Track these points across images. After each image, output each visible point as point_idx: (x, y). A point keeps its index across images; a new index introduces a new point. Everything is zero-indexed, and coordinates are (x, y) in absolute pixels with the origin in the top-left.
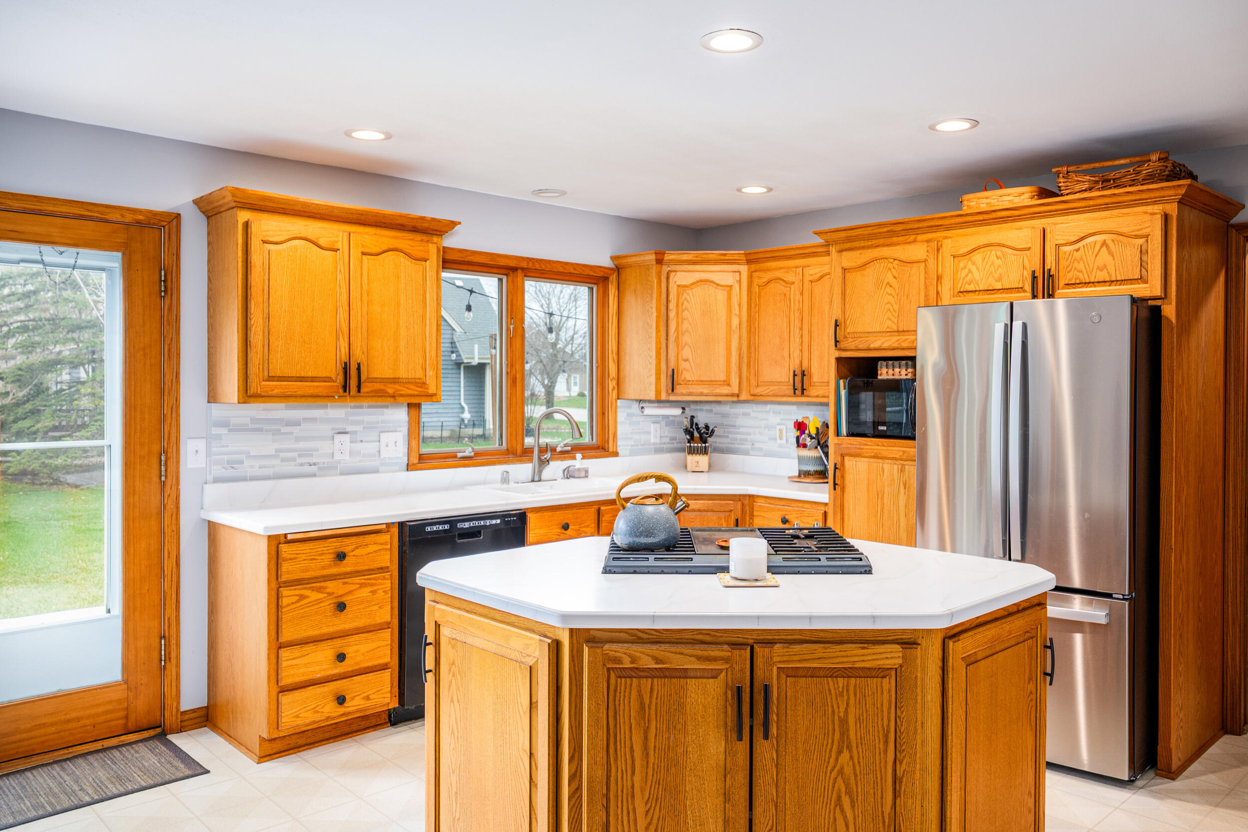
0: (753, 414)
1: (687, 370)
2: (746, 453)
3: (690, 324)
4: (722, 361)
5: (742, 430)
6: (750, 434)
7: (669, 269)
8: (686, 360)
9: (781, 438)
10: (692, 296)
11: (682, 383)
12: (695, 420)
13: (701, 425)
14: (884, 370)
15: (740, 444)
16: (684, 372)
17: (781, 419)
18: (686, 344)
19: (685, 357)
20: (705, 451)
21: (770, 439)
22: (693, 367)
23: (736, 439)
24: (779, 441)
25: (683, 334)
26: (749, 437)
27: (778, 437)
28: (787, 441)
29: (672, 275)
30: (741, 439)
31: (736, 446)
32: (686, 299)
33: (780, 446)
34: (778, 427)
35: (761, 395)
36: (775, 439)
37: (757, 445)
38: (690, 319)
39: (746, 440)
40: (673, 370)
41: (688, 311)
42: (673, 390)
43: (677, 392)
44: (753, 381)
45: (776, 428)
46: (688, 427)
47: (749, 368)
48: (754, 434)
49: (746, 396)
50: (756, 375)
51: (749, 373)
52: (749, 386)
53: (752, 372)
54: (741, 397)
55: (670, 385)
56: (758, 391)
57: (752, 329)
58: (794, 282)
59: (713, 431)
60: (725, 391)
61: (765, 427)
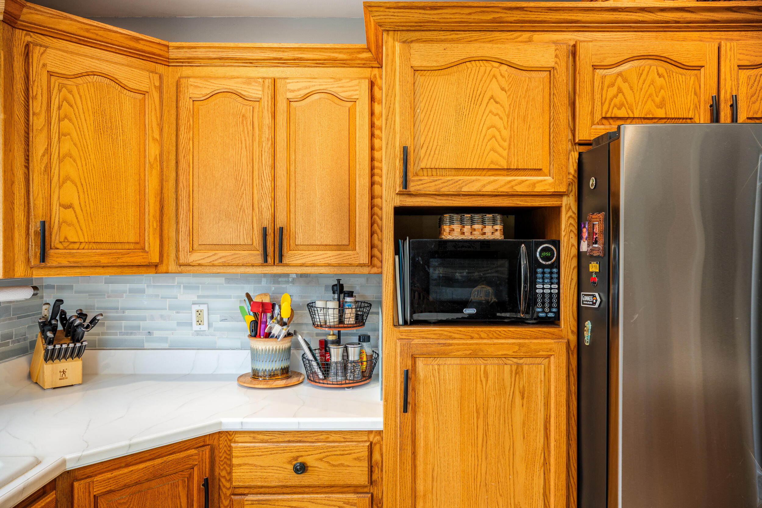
0: (150, 291)
1: (70, 225)
2: (140, 347)
3: (75, 144)
4: (132, 212)
5: (127, 313)
6: (144, 319)
7: (28, 39)
8: (69, 206)
9: (199, 322)
10: (77, 97)
11: (60, 246)
12: (62, 307)
13: (71, 313)
14: (457, 227)
15: (127, 334)
16: (64, 226)
17: (199, 297)
18: (67, 178)
19: (65, 200)
20: (77, 353)
21: (179, 324)
22: (81, 218)
24: (196, 327)
25: (61, 160)
26: (142, 323)
27: (194, 322)
28: (209, 325)
29: (36, 52)
31: (119, 337)
32: (65, 99)
33: (198, 334)
34: (195, 308)
35: (200, 265)
36: (191, 324)
37: (156, 334)
38: (74, 135)
39: (138, 328)
40: (44, 224)
41: (70, 120)
42: (43, 258)
43: (52, 261)
44: (184, 244)
45: (190, 309)
46: (53, 317)
47: (177, 223)
48: (152, 318)
49: (172, 267)
50: (191, 234)
51: (177, 231)
52: (177, 251)
53: (183, 229)
54: (162, 268)
55: (35, 250)
56: (195, 257)
57: (183, 164)
58: (259, 101)
59: (94, 321)
60: (138, 259)
61: (171, 308)
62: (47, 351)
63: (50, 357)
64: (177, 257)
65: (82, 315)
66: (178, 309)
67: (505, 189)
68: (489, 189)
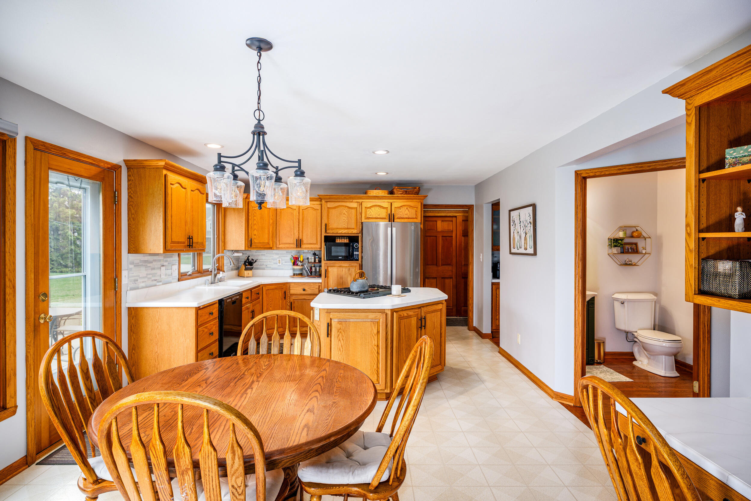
1: (255, 239)
2: (264, 269)
3: (257, 222)
4: (267, 236)
5: (261, 261)
6: (265, 262)
8: (255, 235)
9: (279, 263)
10: (257, 211)
11: (254, 243)
12: (249, 258)
13: (250, 260)
14: (338, 240)
15: (260, 266)
17: (279, 256)
18: (255, 229)
19: (255, 234)
20: (251, 269)
21: (274, 263)
22: (257, 237)
23: (259, 264)
24: (278, 264)
25: (254, 225)
26: (264, 263)
27: (278, 262)
28: (282, 264)
29: (250, 203)
30: (260, 264)
31: (258, 267)
32: (255, 212)
33: (279, 266)
34: (278, 259)
35: (281, 248)
36: (277, 263)
37: (268, 266)
38: (256, 219)
39: (263, 264)
40: (251, 239)
41: (256, 216)
43: (252, 247)
44: (278, 243)
45: (277, 259)
46: (247, 260)
47: (276, 238)
48: (267, 262)
49: (275, 248)
50: (279, 241)
51: (276, 240)
52: (276, 244)
53: (278, 239)
54: (273, 249)
55: (249, 244)
56: (280, 246)
57: (278, 224)
58: (296, 209)
59: (256, 261)
60: (268, 247)
61: (272, 259)
62: (246, 268)
63: (246, 269)
64: (276, 246)
65: (253, 260)
66: (274, 259)
67: (347, 232)
68: (343, 232)
